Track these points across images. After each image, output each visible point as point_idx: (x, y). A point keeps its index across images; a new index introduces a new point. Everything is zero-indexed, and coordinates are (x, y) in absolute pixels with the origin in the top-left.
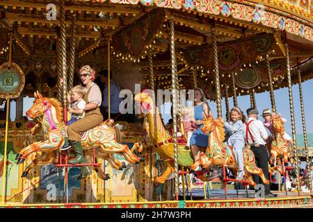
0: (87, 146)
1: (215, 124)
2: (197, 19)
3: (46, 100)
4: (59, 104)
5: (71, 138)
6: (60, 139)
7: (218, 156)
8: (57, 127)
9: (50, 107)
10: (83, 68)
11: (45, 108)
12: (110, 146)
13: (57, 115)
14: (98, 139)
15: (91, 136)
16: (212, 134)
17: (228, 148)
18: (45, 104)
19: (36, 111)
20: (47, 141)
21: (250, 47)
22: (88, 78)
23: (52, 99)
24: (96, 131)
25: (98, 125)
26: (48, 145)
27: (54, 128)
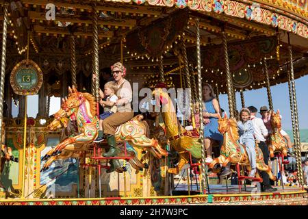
0: (119, 140)
1: (230, 124)
2: (209, 21)
3: (81, 94)
4: (93, 98)
5: (106, 132)
6: (94, 133)
7: (234, 155)
8: (92, 120)
9: (84, 101)
10: (115, 64)
11: (80, 102)
12: (140, 140)
13: (91, 109)
14: (129, 134)
15: (123, 131)
16: (227, 133)
17: (242, 147)
18: (80, 98)
19: (72, 104)
20: (83, 134)
21: (254, 48)
22: (120, 74)
23: (87, 94)
24: (128, 125)
25: (130, 120)
26: (84, 138)
27: (88, 122)
